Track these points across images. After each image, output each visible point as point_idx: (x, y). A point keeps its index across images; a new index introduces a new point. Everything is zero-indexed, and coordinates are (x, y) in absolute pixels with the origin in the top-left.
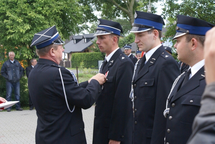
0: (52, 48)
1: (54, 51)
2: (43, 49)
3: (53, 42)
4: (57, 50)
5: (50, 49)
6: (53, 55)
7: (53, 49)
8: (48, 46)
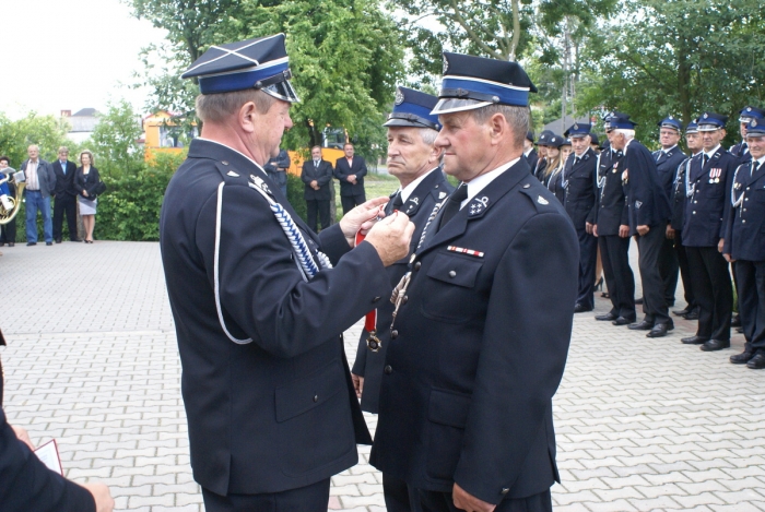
0: (250, 103)
1: (253, 115)
2: (220, 96)
3: (259, 83)
4: (267, 115)
5: (243, 104)
6: (248, 126)
7: (251, 108)
8: (238, 90)
